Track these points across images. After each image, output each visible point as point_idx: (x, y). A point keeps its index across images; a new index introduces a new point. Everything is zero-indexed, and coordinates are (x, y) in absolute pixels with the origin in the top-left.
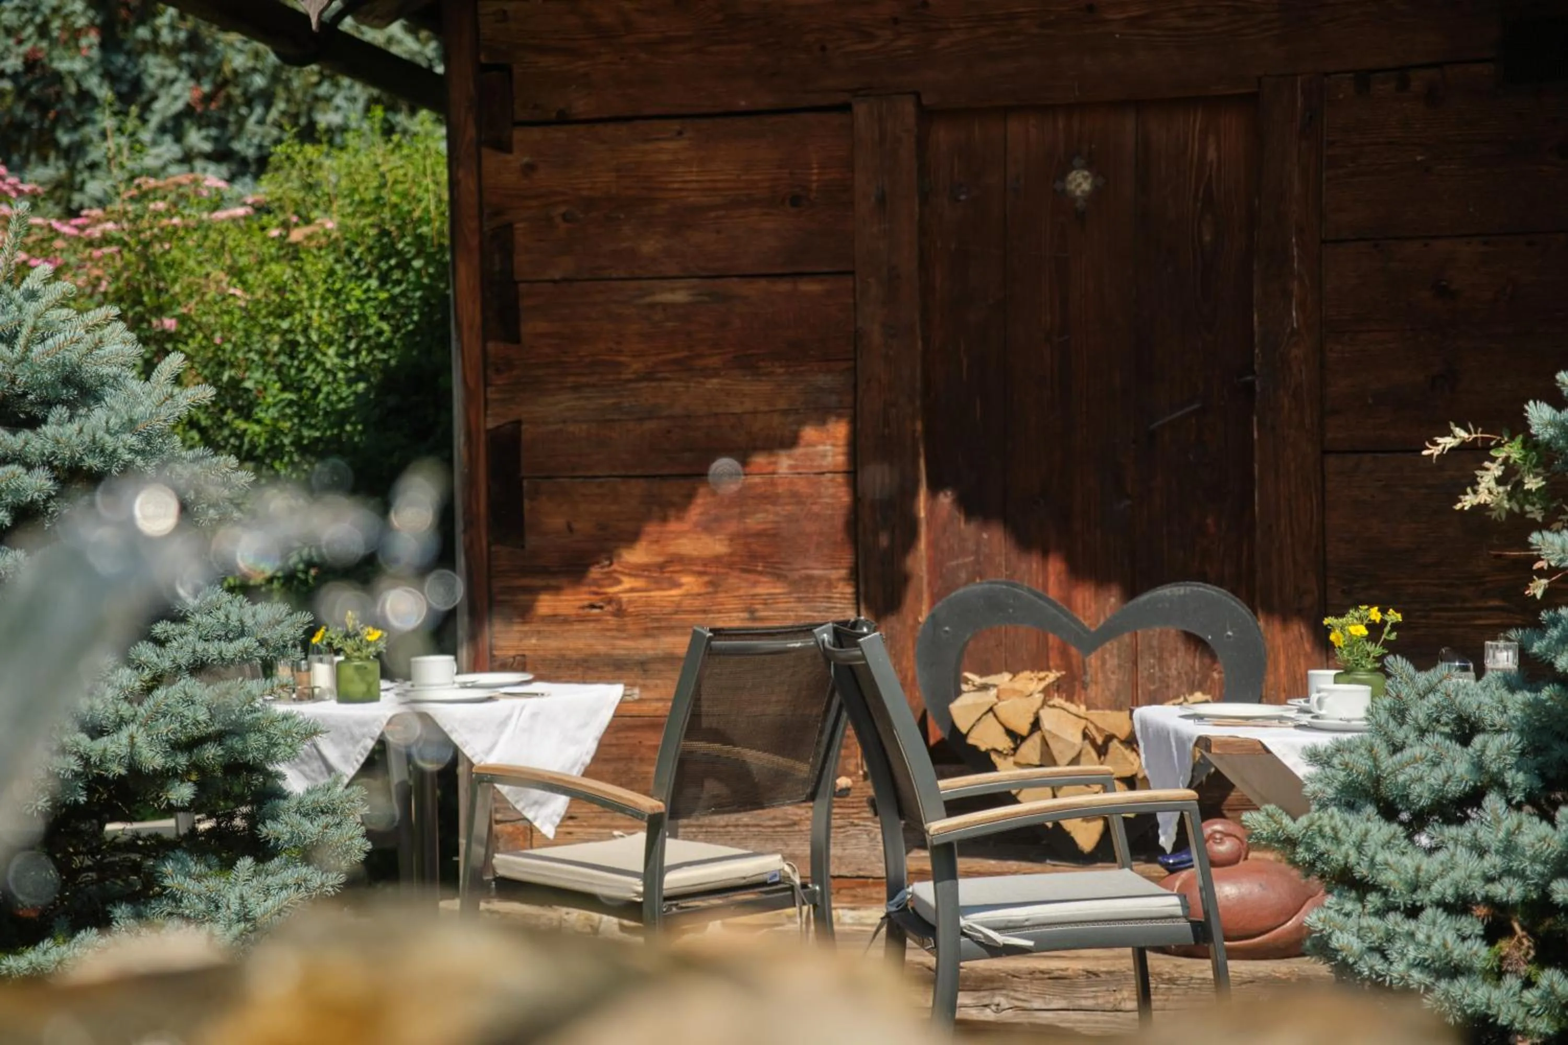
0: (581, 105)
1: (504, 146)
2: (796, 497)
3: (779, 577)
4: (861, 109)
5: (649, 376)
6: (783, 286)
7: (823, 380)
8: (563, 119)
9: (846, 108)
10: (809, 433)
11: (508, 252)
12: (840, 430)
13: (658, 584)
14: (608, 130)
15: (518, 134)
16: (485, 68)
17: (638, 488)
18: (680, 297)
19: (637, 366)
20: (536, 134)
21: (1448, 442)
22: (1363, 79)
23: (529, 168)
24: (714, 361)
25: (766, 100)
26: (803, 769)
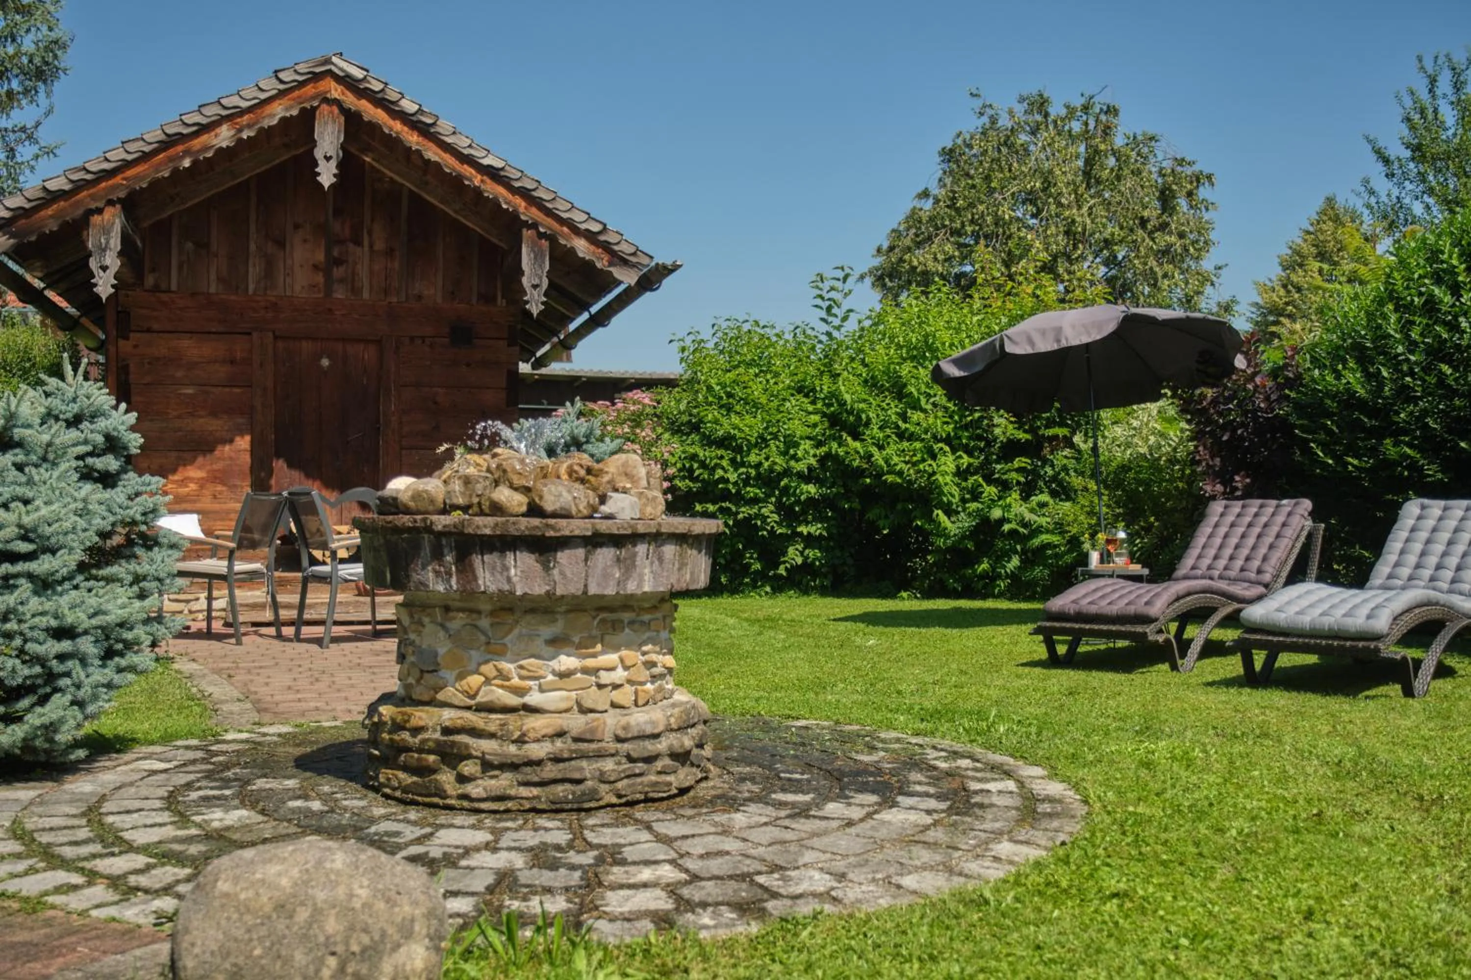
0: (156, 327)
1: (127, 338)
2: (231, 458)
3: (224, 485)
4: (255, 335)
5: (179, 417)
6: (227, 390)
7: (240, 420)
8: (149, 330)
9: (249, 334)
10: (238, 439)
11: (127, 374)
12: (248, 438)
13: (180, 486)
14: (166, 335)
15: (132, 335)
16: (118, 312)
17: (174, 454)
18: (190, 391)
19: (175, 413)
20: (138, 335)
21: (442, 449)
22: (412, 339)
23: (136, 346)
24: (202, 413)
25: (221, 329)
26: (267, 539)
